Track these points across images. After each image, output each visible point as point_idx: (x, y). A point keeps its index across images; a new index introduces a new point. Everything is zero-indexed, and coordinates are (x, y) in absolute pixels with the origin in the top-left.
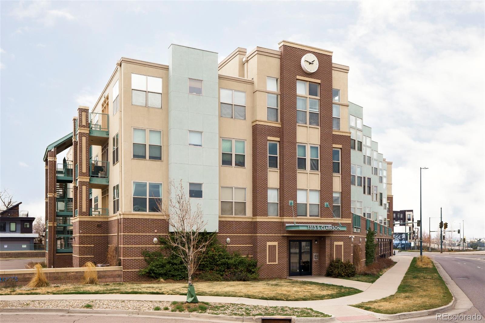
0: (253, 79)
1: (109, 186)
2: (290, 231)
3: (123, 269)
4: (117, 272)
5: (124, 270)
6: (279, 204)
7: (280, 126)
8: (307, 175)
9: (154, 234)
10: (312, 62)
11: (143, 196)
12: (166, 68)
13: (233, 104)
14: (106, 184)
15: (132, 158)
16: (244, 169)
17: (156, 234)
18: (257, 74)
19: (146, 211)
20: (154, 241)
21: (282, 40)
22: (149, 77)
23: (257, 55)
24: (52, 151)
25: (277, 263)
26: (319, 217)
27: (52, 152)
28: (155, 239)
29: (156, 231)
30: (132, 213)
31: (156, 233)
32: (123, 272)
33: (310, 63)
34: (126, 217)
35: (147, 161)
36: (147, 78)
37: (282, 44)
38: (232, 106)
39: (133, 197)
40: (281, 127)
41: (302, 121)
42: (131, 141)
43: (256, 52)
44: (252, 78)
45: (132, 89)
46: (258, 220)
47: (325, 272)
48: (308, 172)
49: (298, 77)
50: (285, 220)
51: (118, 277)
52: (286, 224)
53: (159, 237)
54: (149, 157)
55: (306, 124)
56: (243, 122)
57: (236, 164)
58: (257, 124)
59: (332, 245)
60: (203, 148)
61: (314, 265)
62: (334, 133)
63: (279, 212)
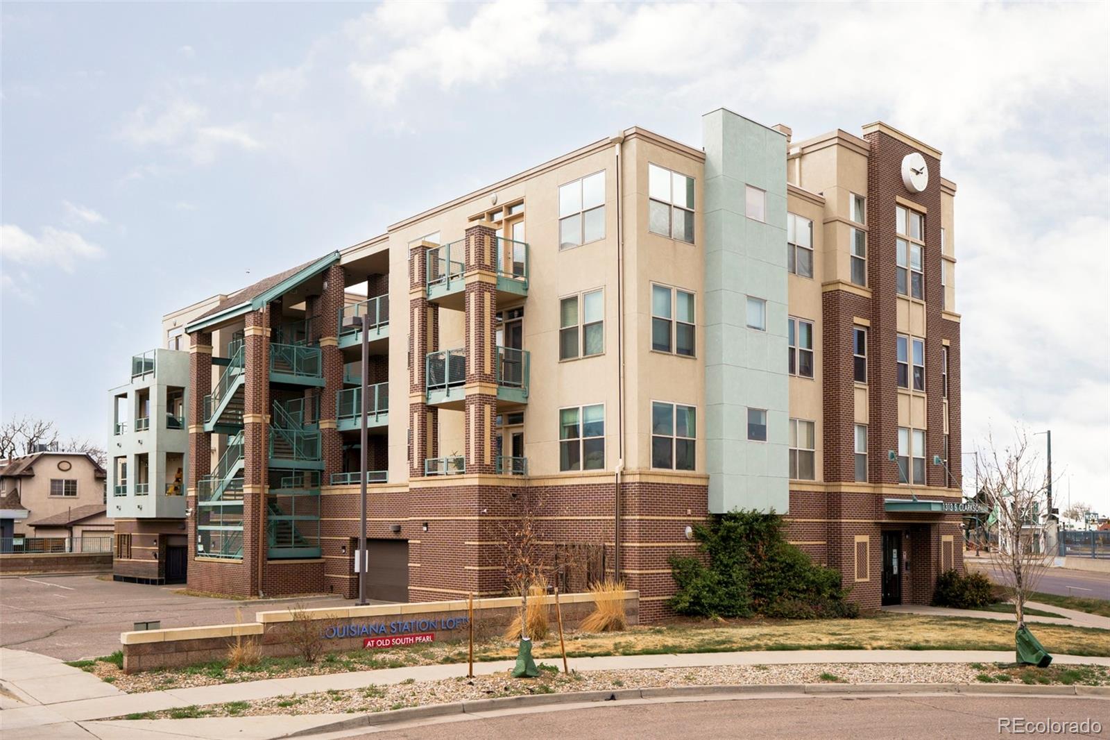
0: (822, 194)
1: (530, 406)
2: (891, 512)
3: (641, 597)
4: (630, 603)
5: (641, 599)
6: (867, 456)
7: (868, 295)
8: (910, 399)
9: (685, 518)
10: (921, 170)
11: (667, 435)
12: (701, 158)
13: (797, 244)
14: (522, 401)
15: (651, 349)
16: (810, 382)
17: (689, 518)
18: (836, 184)
19: (671, 468)
20: (687, 535)
21: (877, 121)
22: (675, 175)
23: (836, 146)
24: (261, 311)
25: (868, 580)
26: (924, 484)
27: (261, 314)
28: (689, 530)
29: (689, 511)
30: (651, 470)
31: (689, 516)
32: (640, 602)
33: (918, 173)
34: (644, 479)
35: (672, 357)
36: (671, 174)
37: (877, 128)
38: (794, 248)
39: (653, 437)
40: (870, 297)
41: (902, 289)
42: (649, 312)
43: (836, 141)
44: (820, 192)
45: (651, 199)
46: (844, 489)
47: (930, 597)
48: (911, 393)
49: (899, 199)
50: (885, 491)
51: (632, 615)
52: (886, 499)
53: (694, 525)
54: (677, 349)
55: (906, 294)
56: (809, 282)
57: (801, 372)
58: (840, 288)
59: (939, 540)
60: (767, 334)
61: (904, 581)
62: (944, 317)
63: (868, 473)
